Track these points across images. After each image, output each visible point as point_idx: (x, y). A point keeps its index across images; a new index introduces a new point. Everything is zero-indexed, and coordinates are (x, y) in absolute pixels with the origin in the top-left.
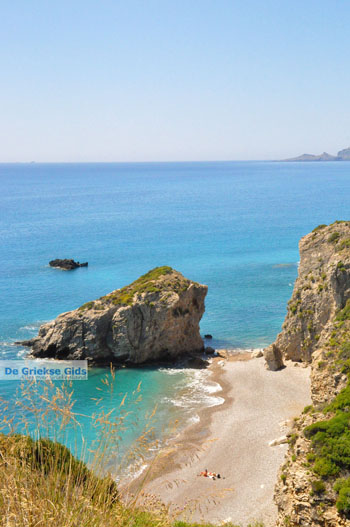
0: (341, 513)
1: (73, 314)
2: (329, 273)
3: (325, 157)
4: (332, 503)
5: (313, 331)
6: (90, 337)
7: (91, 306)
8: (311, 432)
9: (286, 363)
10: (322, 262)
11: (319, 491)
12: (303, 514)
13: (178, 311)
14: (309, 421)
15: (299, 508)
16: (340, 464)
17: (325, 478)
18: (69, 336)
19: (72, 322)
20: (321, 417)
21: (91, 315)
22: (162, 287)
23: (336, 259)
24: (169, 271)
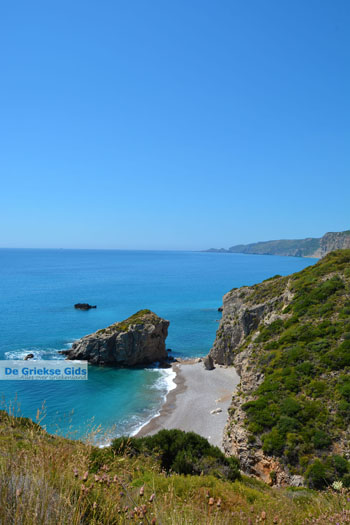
0: (265, 453)
1: (93, 336)
2: (241, 315)
3: (222, 250)
4: (259, 447)
5: (231, 348)
6: (103, 349)
7: (103, 331)
8: (245, 408)
9: (216, 366)
10: (236, 309)
11: (252, 441)
12: (242, 454)
13: (154, 335)
14: (243, 401)
15: (240, 451)
16: (264, 425)
17: (255, 433)
18: (90, 348)
19: (92, 340)
20: (251, 399)
21: (104, 336)
22: (145, 321)
23: (244, 307)
24: (149, 312)
